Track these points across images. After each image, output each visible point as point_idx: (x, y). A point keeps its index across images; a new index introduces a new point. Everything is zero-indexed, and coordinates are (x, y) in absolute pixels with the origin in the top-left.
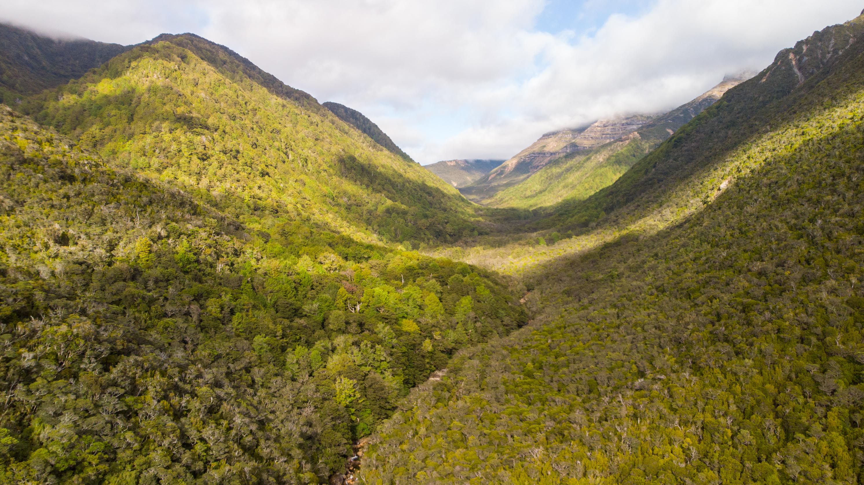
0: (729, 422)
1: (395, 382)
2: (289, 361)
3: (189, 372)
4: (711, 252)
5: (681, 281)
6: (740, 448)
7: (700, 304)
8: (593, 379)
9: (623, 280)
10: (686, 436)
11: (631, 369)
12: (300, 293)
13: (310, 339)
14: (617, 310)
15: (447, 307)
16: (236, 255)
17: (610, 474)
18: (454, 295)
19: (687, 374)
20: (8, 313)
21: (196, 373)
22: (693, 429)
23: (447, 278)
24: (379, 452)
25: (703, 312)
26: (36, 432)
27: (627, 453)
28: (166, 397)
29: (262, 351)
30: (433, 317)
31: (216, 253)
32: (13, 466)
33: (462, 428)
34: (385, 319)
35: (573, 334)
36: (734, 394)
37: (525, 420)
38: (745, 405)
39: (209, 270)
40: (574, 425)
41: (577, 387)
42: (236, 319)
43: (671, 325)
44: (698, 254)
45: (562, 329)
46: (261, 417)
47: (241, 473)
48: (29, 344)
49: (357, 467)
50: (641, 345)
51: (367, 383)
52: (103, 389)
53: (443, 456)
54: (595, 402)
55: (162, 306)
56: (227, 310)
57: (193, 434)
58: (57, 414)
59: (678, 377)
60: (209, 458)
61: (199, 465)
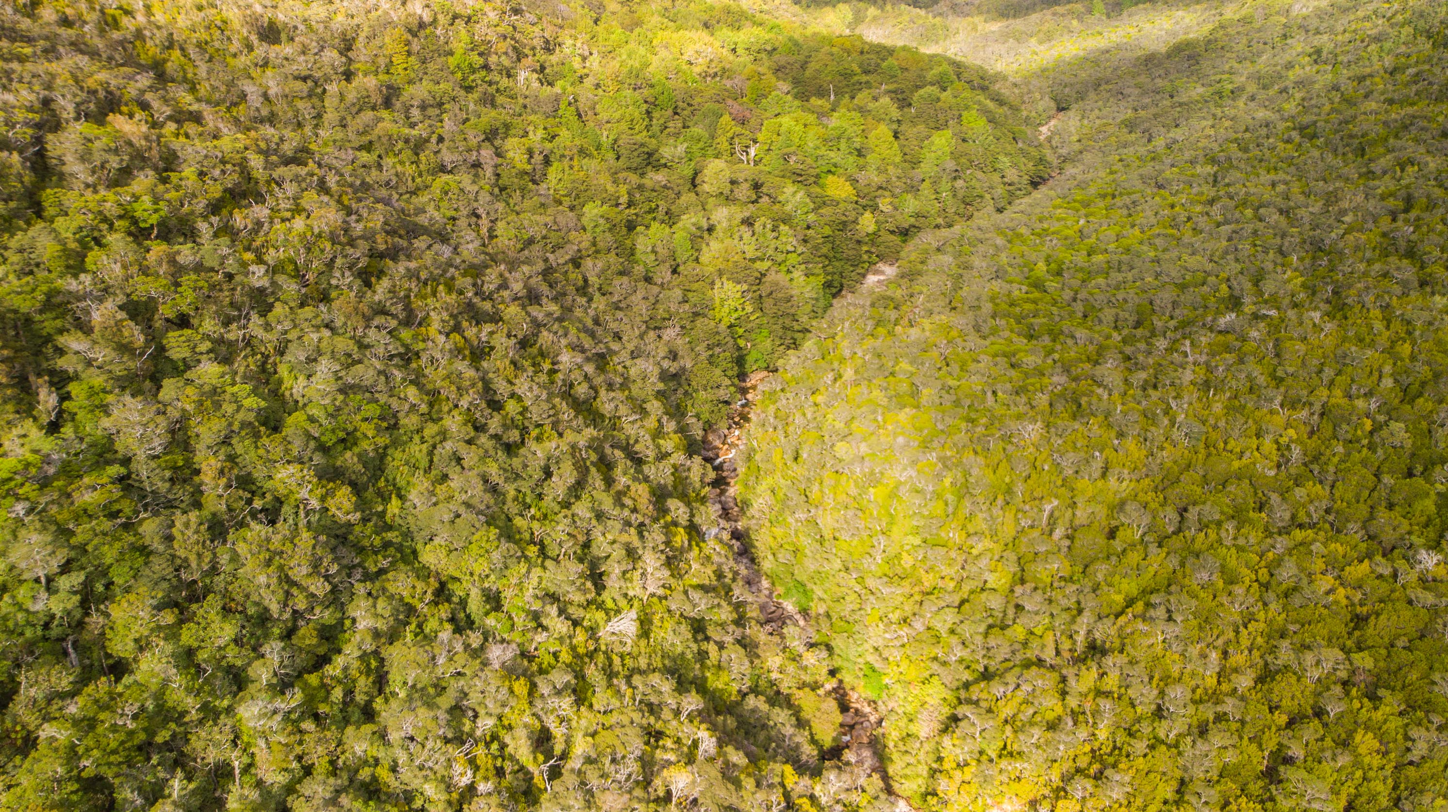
0: (1373, 406)
1: (809, 288)
2: (640, 247)
3: (487, 279)
4: (1428, 60)
5: (1354, 117)
6: (1380, 452)
7: (1379, 173)
8: (1146, 303)
9: (1241, 103)
10: (1288, 426)
11: (1217, 290)
12: (655, 121)
13: (673, 208)
14: (1215, 168)
15: (907, 150)
16: (549, 50)
17: (1147, 476)
18: (921, 127)
19: (1316, 315)
20: (217, 195)
21: (498, 282)
22: (1304, 413)
23: (912, 92)
24: (779, 404)
25: (1379, 191)
26: (287, 384)
27: (1180, 446)
28: (457, 328)
29: (597, 230)
30: (880, 171)
31: (514, 48)
32: (265, 440)
33: (912, 374)
34: (799, 177)
35: (1125, 212)
36: (1396, 358)
37: (1019, 366)
38: (1411, 379)
39: (504, 82)
40: (1100, 391)
41: (1117, 315)
42: (553, 173)
43: (1312, 213)
44: (1403, 60)
45: (1109, 199)
46: (601, 349)
47: (574, 447)
48: (255, 245)
49: (745, 418)
50: (1245, 247)
51: (765, 290)
52: (367, 320)
53: (880, 418)
54: (1142, 346)
55: (436, 153)
56: (538, 158)
57: (501, 387)
58: (311, 360)
59: (1300, 316)
60: (526, 424)
61: (514, 435)
